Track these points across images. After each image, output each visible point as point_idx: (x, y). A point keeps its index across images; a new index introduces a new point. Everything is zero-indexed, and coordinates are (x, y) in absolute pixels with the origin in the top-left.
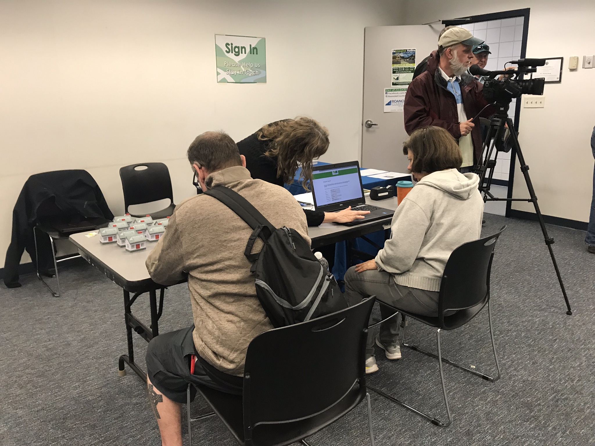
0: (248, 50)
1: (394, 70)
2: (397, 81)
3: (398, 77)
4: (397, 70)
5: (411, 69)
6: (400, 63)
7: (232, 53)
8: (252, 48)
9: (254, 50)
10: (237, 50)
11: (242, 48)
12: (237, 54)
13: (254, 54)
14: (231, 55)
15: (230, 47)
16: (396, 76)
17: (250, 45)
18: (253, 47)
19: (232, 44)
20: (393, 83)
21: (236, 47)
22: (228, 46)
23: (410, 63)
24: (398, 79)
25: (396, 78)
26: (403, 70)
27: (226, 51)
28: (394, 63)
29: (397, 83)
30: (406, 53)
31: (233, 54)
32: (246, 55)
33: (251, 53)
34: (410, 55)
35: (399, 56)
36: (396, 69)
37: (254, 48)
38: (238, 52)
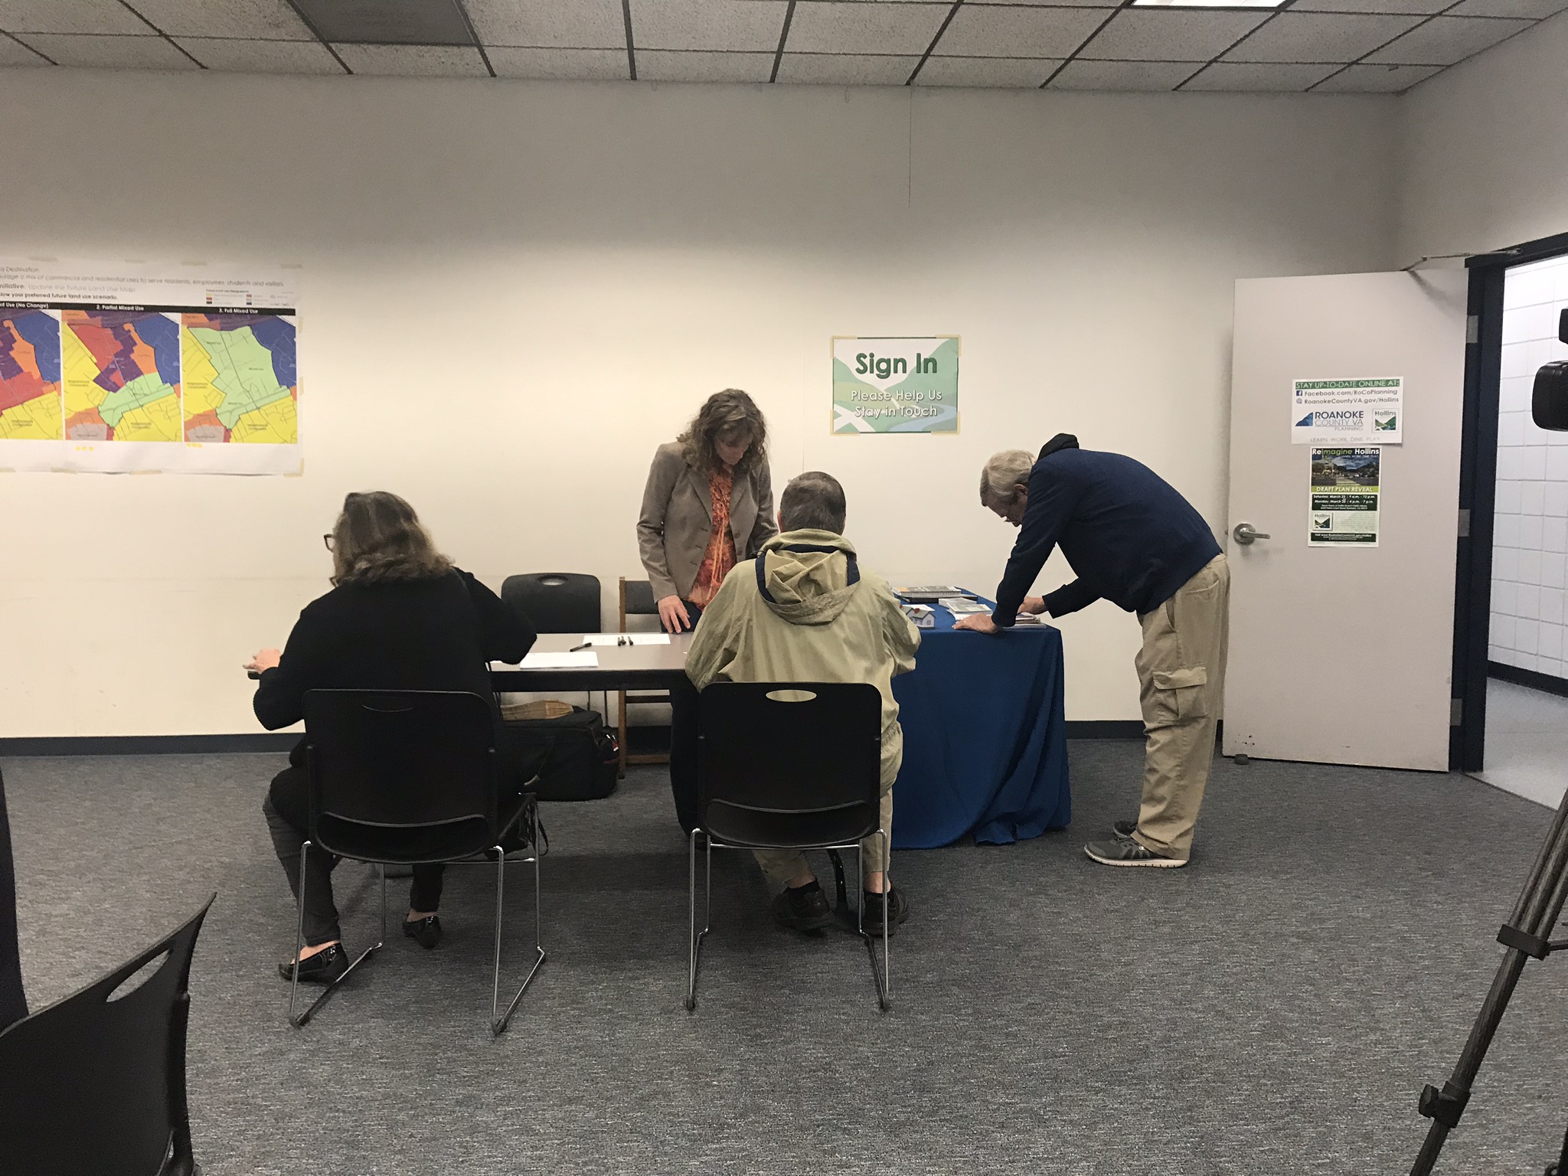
0: (912, 365)
1: (1316, 501)
2: (1325, 530)
3: (1329, 520)
4: (1324, 501)
5: (1367, 499)
6: (1334, 484)
7: (872, 372)
8: (922, 360)
9: (927, 365)
10: (883, 366)
11: (897, 361)
12: (885, 374)
13: (926, 371)
14: (870, 378)
15: (867, 361)
16: (1323, 516)
17: (919, 356)
18: (925, 359)
19: (872, 355)
20: (1313, 534)
21: (880, 361)
22: (862, 359)
23: (1363, 485)
24: (1327, 524)
25: (1321, 521)
26: (1344, 501)
27: (858, 370)
28: (1315, 483)
29: (1325, 536)
30: (1352, 459)
31: (874, 375)
32: (906, 375)
33: (919, 371)
34: (1362, 463)
35: (1330, 465)
36: (1323, 499)
37: (927, 361)
38: (888, 371)
